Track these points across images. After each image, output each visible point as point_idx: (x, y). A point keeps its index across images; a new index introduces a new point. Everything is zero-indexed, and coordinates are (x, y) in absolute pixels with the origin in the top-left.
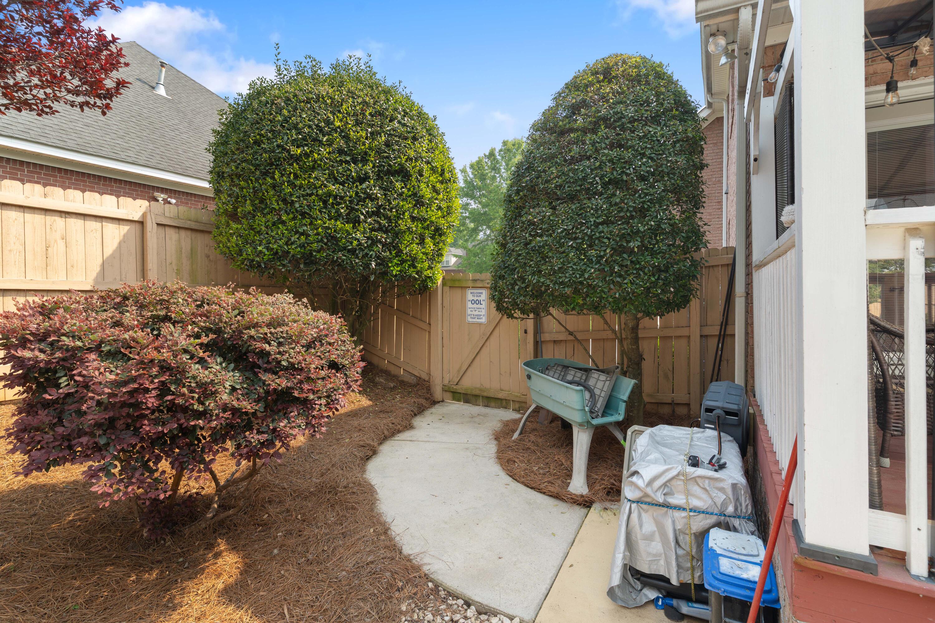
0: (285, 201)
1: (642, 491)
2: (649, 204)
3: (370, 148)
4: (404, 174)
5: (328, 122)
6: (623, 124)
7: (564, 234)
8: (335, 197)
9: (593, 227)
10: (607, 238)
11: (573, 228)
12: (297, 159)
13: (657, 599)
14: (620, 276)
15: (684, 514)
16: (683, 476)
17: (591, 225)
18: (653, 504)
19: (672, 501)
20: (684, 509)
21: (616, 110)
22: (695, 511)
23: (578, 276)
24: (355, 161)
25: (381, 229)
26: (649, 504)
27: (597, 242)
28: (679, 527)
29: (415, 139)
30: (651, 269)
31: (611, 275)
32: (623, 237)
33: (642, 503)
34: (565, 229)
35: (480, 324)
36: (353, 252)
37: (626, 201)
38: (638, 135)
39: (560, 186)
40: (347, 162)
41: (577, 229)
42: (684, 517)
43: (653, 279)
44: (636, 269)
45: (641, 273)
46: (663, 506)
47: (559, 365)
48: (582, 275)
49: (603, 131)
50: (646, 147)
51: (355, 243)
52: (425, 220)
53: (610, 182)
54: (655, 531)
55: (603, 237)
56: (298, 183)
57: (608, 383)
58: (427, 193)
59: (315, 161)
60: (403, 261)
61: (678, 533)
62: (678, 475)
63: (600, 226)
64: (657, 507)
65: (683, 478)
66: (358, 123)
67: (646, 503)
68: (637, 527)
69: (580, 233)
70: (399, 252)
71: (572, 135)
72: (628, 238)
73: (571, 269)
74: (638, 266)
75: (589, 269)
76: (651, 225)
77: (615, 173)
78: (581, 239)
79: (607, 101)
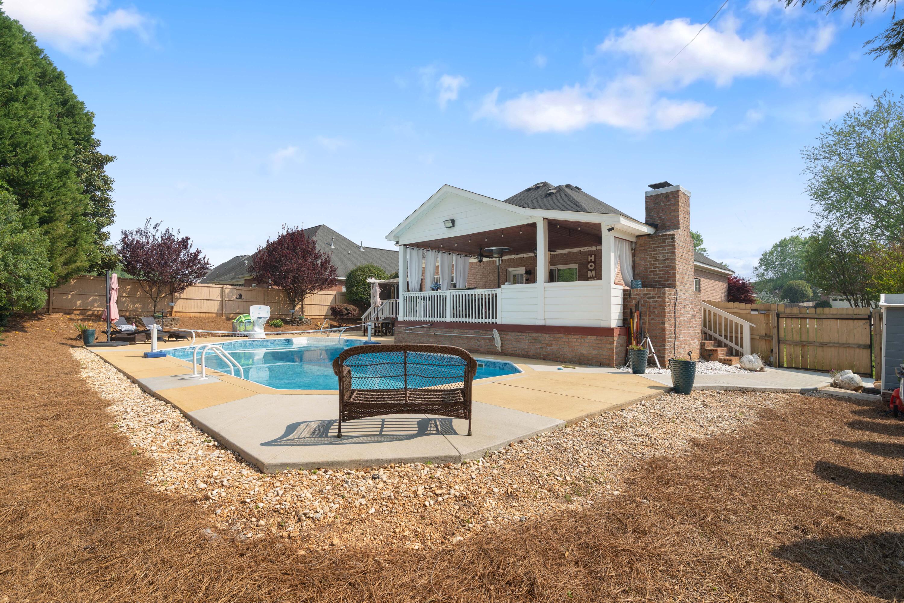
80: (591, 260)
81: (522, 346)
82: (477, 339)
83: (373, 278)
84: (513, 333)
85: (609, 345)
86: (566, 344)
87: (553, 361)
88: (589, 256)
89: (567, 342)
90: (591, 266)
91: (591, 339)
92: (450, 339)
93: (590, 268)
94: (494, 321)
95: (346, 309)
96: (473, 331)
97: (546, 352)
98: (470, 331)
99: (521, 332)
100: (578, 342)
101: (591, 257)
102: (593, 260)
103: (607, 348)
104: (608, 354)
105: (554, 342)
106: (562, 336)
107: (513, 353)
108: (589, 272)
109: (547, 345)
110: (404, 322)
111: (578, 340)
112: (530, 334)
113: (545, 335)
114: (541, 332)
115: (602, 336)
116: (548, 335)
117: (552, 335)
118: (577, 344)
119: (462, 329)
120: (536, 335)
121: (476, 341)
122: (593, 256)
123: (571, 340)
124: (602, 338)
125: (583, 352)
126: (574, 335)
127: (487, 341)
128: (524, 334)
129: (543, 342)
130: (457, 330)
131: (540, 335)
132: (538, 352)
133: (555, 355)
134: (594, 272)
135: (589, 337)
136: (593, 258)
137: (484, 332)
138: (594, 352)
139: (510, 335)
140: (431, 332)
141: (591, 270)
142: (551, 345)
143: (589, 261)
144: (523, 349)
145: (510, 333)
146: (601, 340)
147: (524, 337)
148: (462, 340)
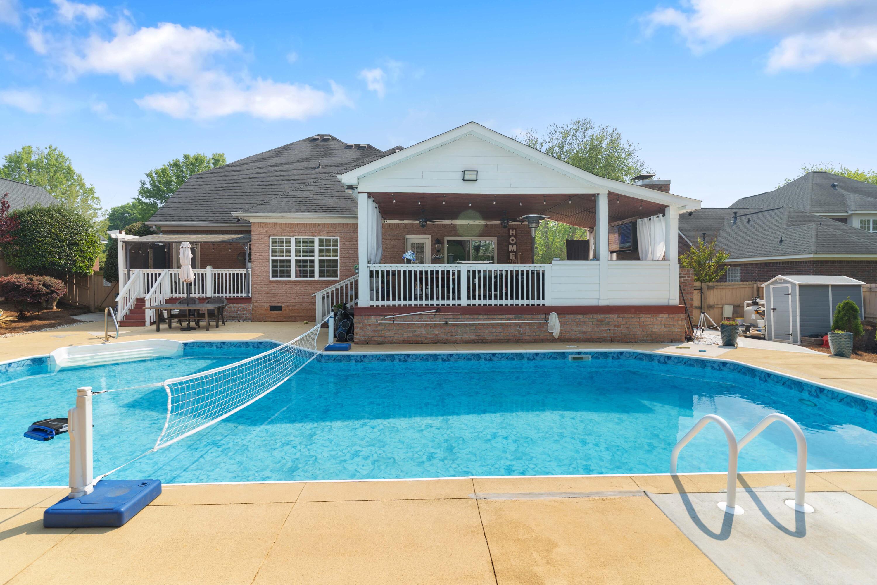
0: (36, 253)
3: (65, 238)
4: (77, 245)
5: (50, 231)
8: (53, 252)
12: (40, 242)
24: (59, 241)
25: (69, 260)
29: (81, 234)
35: (109, 287)
36: (60, 266)
40: (57, 242)
51: (60, 264)
52: (85, 256)
56: (41, 248)
58: (85, 249)
59: (46, 242)
60: (77, 268)
66: (60, 231)
70: (75, 266)
80: (512, 234)
81: (584, 329)
82: (519, 325)
83: (123, 232)
84: (572, 316)
85: (680, 322)
86: (636, 323)
87: (622, 342)
88: (511, 230)
89: (638, 322)
90: (513, 240)
91: (664, 317)
92: (473, 328)
93: (511, 242)
94: (541, 302)
95: (44, 285)
96: (512, 316)
97: (614, 334)
98: (508, 316)
99: (583, 314)
100: (650, 321)
101: (512, 231)
102: (514, 234)
103: (679, 325)
104: (679, 330)
105: (623, 323)
106: (633, 316)
107: (573, 338)
108: (510, 246)
109: (615, 326)
110: (371, 309)
111: (650, 319)
112: (595, 316)
113: (613, 316)
114: (609, 313)
115: (673, 314)
116: (616, 316)
117: (621, 316)
118: (648, 323)
119: (494, 314)
120: (603, 316)
121: (518, 328)
122: (514, 230)
123: (642, 319)
124: (674, 315)
125: (654, 330)
126: (646, 314)
127: (535, 327)
128: (587, 316)
129: (611, 323)
130: (485, 316)
131: (607, 316)
132: (605, 335)
133: (625, 335)
134: (515, 246)
135: (661, 315)
136: (514, 232)
137: (530, 316)
138: (666, 330)
139: (569, 318)
140: (439, 320)
141: (512, 245)
142: (619, 326)
143: (511, 234)
144: (585, 333)
145: (567, 316)
146: (673, 318)
147: (587, 319)
148: (493, 328)
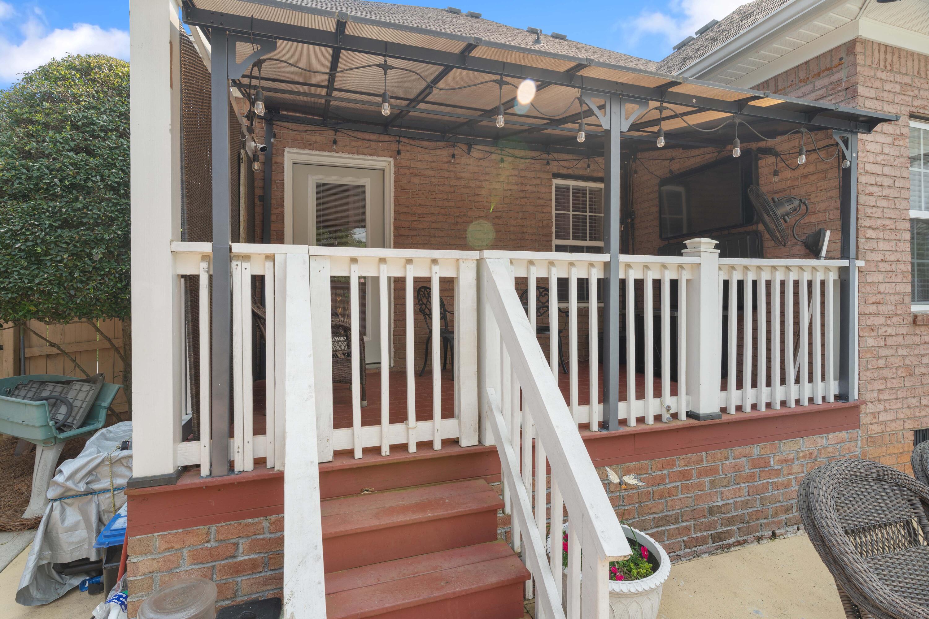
1: (63, 487)
2: (117, 213)
6: (94, 130)
7: (9, 234)
9: (48, 230)
10: (65, 243)
11: (21, 229)
13: (84, 582)
14: (82, 282)
15: (108, 495)
16: (108, 461)
17: (46, 229)
18: (77, 496)
19: (96, 486)
20: (109, 490)
21: (86, 114)
22: (119, 489)
23: (26, 281)
26: (73, 497)
27: (52, 246)
28: (103, 508)
30: (117, 275)
31: (71, 281)
32: (86, 243)
33: (65, 498)
34: (11, 230)
37: (90, 208)
38: (109, 145)
39: (8, 180)
41: (28, 230)
42: (109, 498)
43: (119, 285)
44: (101, 276)
45: (107, 279)
46: (88, 494)
47: (35, 382)
48: (30, 281)
49: (67, 133)
50: (117, 159)
53: (73, 186)
54: (80, 520)
55: (61, 241)
57: (91, 392)
61: (102, 513)
62: (103, 461)
63: (59, 231)
64: (81, 497)
65: (108, 463)
67: (69, 497)
68: (59, 522)
69: (31, 234)
71: (30, 127)
72: (92, 245)
73: (16, 273)
74: (102, 273)
75: (42, 274)
76: (118, 235)
77: (78, 178)
78: (32, 241)
79: (78, 103)
